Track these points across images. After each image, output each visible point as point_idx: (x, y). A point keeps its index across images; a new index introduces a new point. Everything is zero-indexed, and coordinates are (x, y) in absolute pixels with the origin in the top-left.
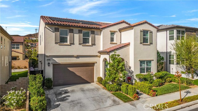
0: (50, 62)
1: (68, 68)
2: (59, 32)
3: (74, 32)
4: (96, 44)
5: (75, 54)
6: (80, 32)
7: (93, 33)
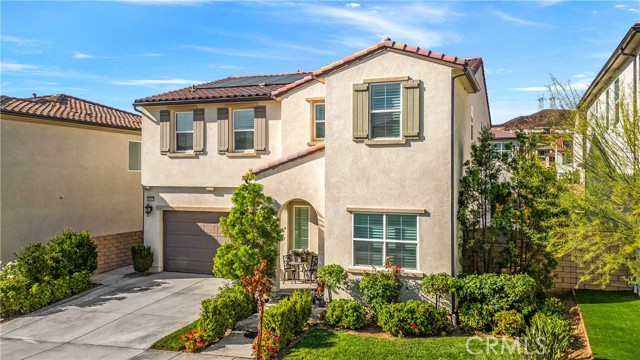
0: (154, 204)
1: (199, 224)
2: (169, 120)
3: (206, 116)
4: (270, 149)
5: (210, 184)
6: (222, 114)
7: (261, 113)
